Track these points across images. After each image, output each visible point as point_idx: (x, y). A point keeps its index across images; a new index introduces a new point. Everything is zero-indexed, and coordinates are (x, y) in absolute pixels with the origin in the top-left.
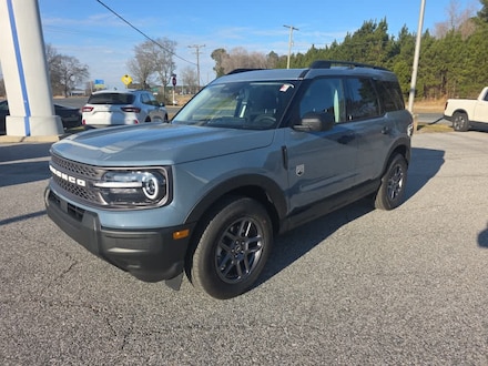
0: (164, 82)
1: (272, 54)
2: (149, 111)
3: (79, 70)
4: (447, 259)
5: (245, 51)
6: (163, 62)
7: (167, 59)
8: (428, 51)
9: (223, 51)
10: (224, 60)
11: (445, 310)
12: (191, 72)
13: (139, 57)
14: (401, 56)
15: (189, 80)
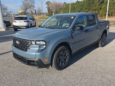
0: (32, 12)
1: (65, 3)
2: (31, 21)
3: (4, 8)
4: (112, 57)
5: (56, 2)
6: (31, 6)
7: (32, 5)
8: (112, 2)
9: (49, 2)
10: (50, 5)
11: (110, 67)
12: (40, 9)
13: (24, 4)
14: (104, 3)
15: (39, 11)
